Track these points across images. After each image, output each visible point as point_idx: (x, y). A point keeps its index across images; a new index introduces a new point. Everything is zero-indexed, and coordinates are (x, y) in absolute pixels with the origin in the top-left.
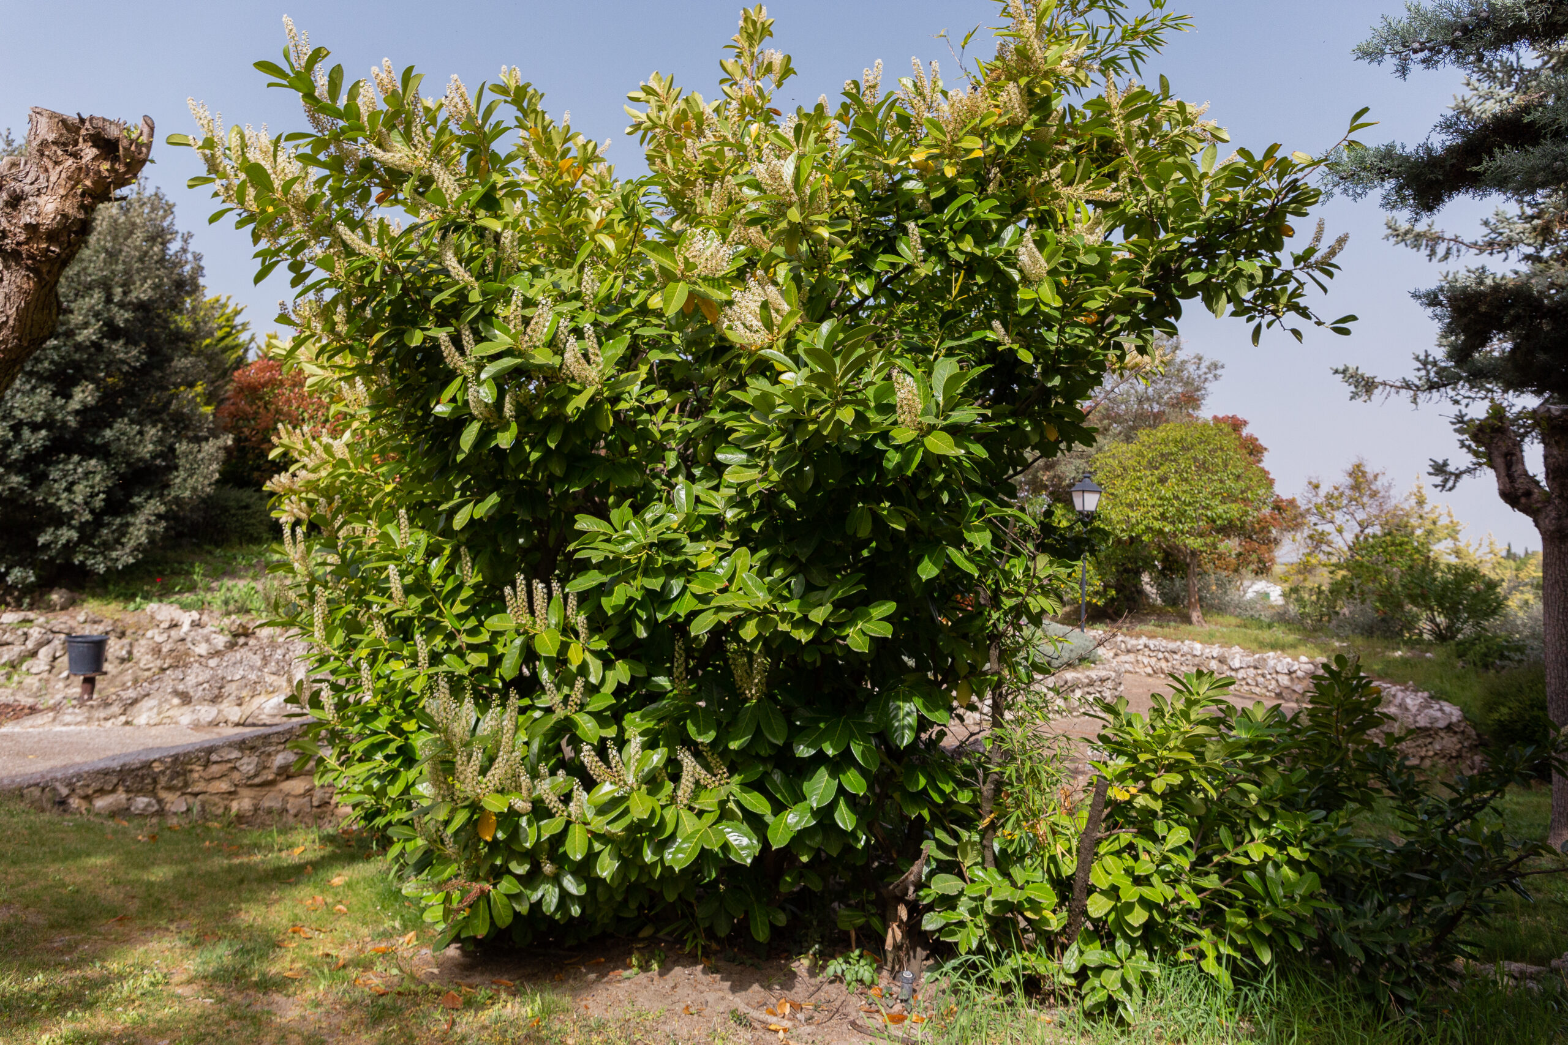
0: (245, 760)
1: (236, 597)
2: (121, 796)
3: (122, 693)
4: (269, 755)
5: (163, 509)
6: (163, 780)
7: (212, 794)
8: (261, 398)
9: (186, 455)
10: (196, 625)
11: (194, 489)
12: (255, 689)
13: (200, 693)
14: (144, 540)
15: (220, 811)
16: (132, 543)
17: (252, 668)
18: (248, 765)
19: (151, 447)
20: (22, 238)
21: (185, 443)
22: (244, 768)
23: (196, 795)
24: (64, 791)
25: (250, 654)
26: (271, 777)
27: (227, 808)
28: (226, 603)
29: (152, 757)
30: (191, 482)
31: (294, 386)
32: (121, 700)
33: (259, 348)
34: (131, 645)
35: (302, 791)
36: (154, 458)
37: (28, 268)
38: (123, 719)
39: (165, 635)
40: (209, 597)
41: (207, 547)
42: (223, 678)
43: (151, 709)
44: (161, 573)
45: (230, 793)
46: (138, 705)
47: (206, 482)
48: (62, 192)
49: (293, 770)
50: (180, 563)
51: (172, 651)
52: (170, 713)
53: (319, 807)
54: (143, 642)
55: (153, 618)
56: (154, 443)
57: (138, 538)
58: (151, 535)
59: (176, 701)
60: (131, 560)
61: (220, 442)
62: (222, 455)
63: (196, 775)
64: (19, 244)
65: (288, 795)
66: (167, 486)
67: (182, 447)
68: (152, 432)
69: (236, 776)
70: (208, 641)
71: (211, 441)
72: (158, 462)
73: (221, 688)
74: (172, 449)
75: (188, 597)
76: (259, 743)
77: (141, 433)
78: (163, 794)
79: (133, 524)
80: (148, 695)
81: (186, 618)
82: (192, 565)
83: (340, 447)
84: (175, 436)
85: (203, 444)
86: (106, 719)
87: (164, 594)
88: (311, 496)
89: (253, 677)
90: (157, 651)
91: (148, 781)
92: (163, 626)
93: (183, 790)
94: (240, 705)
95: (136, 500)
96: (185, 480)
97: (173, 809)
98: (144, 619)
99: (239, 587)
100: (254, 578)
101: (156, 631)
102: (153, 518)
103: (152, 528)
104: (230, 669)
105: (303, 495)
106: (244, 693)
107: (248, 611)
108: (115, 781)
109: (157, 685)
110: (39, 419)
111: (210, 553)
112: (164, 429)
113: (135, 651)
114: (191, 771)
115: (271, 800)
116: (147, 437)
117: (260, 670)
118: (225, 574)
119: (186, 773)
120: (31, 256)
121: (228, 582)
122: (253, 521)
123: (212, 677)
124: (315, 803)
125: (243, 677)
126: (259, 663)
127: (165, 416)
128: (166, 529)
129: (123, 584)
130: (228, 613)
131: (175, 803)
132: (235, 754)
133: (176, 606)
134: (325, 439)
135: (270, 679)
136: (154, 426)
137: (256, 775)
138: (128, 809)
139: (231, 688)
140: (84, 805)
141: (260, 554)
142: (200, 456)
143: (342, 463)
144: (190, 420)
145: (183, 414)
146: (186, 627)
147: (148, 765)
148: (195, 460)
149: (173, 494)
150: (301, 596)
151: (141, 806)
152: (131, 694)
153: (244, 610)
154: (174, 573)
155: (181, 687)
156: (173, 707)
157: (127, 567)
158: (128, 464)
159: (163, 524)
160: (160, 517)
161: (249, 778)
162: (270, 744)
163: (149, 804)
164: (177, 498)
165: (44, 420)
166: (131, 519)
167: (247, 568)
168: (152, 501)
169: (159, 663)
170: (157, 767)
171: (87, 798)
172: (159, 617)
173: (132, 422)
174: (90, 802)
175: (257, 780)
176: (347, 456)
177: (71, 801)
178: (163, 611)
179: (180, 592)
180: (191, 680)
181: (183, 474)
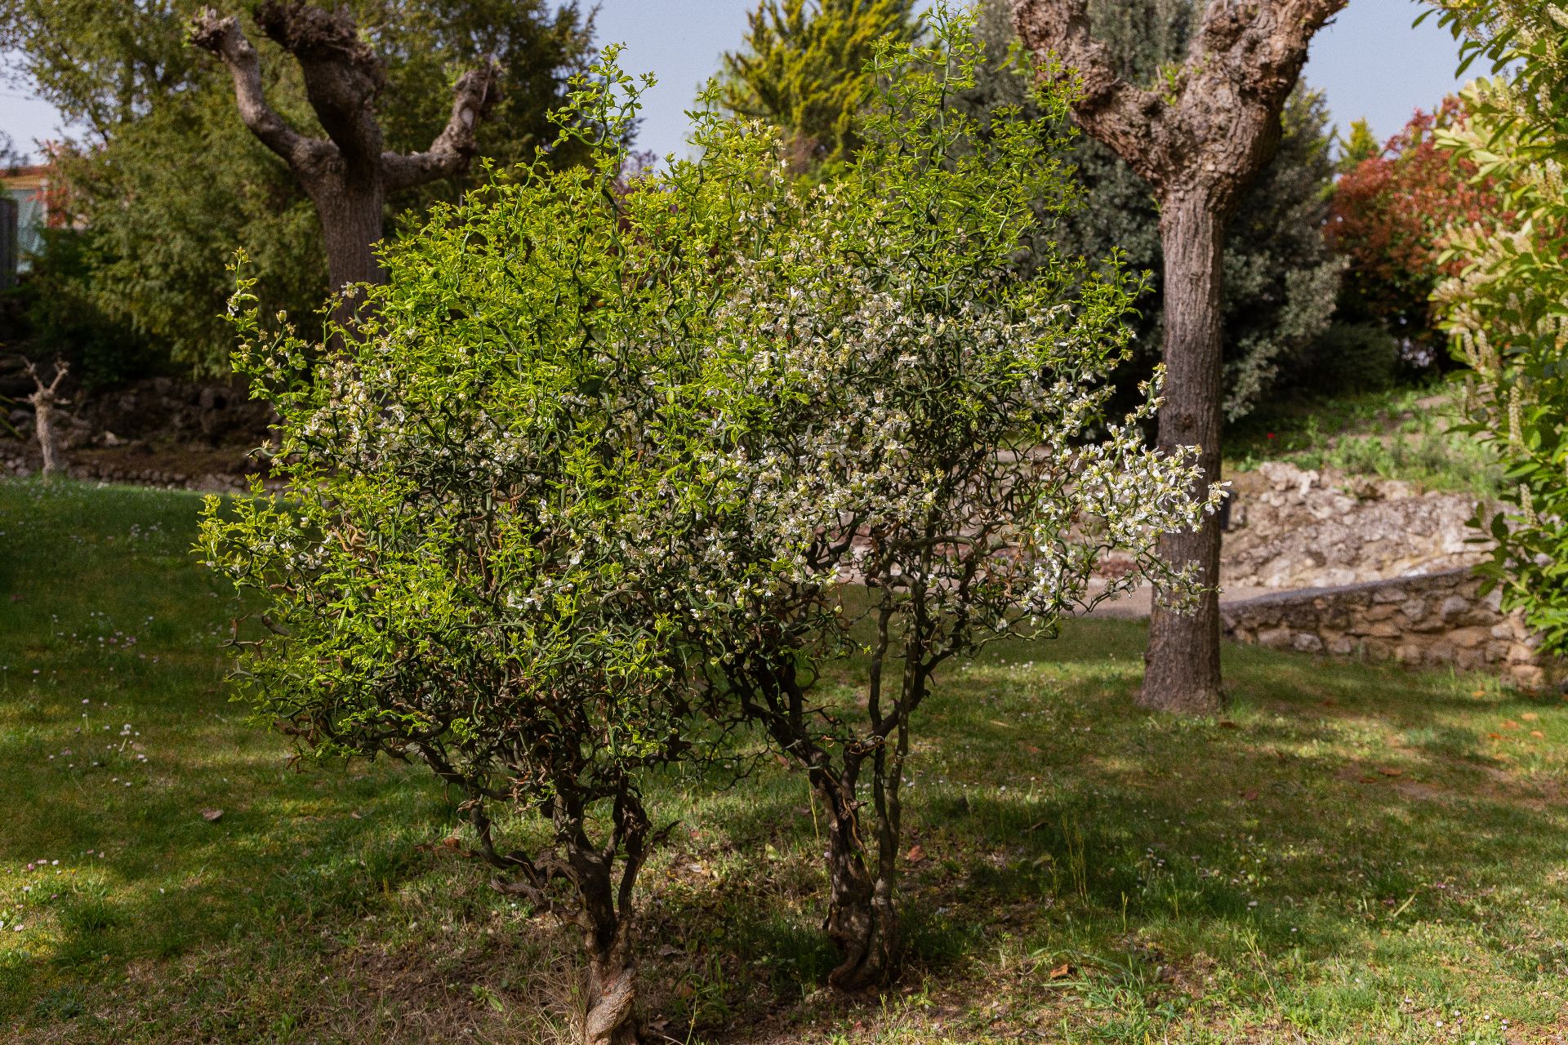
0: (1411, 603)
1: (1359, 454)
2: (1284, 632)
3: (1253, 551)
4: (1437, 599)
5: (1273, 351)
6: (1326, 618)
7: (1376, 638)
8: (1372, 208)
9: (1297, 285)
10: (1316, 486)
11: (1308, 326)
12: (1397, 552)
13: (1335, 554)
14: (1257, 387)
15: (1385, 656)
16: (1244, 392)
17: (1393, 527)
18: (1414, 608)
19: (1259, 279)
20: (1258, 76)
21: (1296, 271)
22: (1410, 611)
23: (1359, 636)
24: (1231, 623)
25: (1391, 511)
26: (1439, 624)
27: (1392, 654)
28: (1348, 460)
29: (1315, 594)
30: (1304, 317)
31: (1414, 186)
32: (1252, 558)
33: (1343, 144)
34: (1245, 509)
35: (1473, 642)
36: (1262, 292)
37: (1263, 102)
38: (1254, 579)
39: (1282, 499)
40: (1326, 455)
41: (1318, 398)
42: (1360, 538)
43: (1283, 569)
44: (1269, 429)
45: (1395, 638)
46: (1270, 565)
47: (1321, 316)
48: (1288, 29)
49: (1462, 618)
50: (1290, 417)
51: (1290, 516)
52: (1303, 575)
53: (1493, 662)
54: (1258, 506)
55: (1267, 478)
56: (1262, 274)
57: (1250, 386)
58: (1263, 381)
59: (1309, 562)
60: (1244, 412)
61: (1335, 267)
62: (1337, 281)
63: (1359, 616)
64: (1255, 82)
65: (1458, 646)
66: (1276, 324)
67: (1292, 276)
68: (1260, 261)
69: (1401, 619)
70: (1331, 504)
71: (1325, 267)
72: (1266, 297)
73: (1358, 549)
74: (1281, 280)
75: (1302, 456)
76: (1424, 585)
77: (1247, 264)
78: (1325, 633)
79: (1244, 371)
80: (1279, 554)
81: (1305, 479)
82: (1305, 418)
83: (1522, 239)
84: (1283, 265)
85: (1316, 270)
86: (1237, 579)
87: (1277, 452)
88: (1485, 301)
89: (1394, 537)
90: (1273, 515)
91: (1312, 617)
92: (1278, 488)
93: (1346, 630)
94: (1380, 569)
95: (1245, 342)
96: (1297, 316)
97: (1337, 649)
98: (1256, 480)
99: (1362, 443)
100: (1378, 433)
101: (1271, 494)
102: (1264, 363)
103: (1263, 375)
104: (1368, 527)
105: (1477, 301)
106: (1385, 556)
107: (1374, 472)
108: (1279, 615)
109: (1288, 542)
110: (1147, 259)
111: (1322, 404)
112: (1272, 258)
113: (1250, 517)
114: (1354, 611)
115: (1439, 649)
116: (1255, 268)
117: (1403, 530)
118: (1342, 429)
119: (1348, 612)
120: (1266, 91)
121: (1348, 438)
122: (1371, 363)
123: (1348, 536)
124: (1490, 658)
125: (1383, 538)
126: (1401, 521)
127: (1272, 243)
128: (1279, 375)
129: (1231, 442)
130: (1352, 473)
131: (1339, 643)
132: (1400, 596)
133: (1291, 465)
134: (1502, 234)
135: (1414, 540)
136: (1261, 254)
137: (1423, 620)
138: (1292, 645)
139: (1368, 550)
140: (1250, 639)
141: (1382, 404)
142: (1313, 285)
143: (1526, 258)
144: (1298, 243)
145: (1290, 237)
146: (1304, 489)
147: (1310, 602)
148: (1308, 291)
149: (1284, 333)
150: (1489, 404)
151: (1305, 643)
152: (1262, 552)
153: (1368, 469)
154: (1284, 429)
155: (1314, 547)
156: (1306, 568)
157: (1239, 420)
158: (1235, 301)
159: (1275, 369)
160: (1271, 361)
161: (1415, 623)
162: (1438, 587)
163: (1312, 642)
164: (1289, 336)
165: (1152, 259)
166: (1241, 365)
167: (1367, 422)
168: (1263, 343)
169: (1277, 529)
170: (1320, 605)
171: (1252, 631)
172: (1273, 478)
173: (1238, 252)
174: (1256, 635)
175: (1424, 626)
176: (1531, 250)
177: (1238, 632)
178: (1279, 471)
179: (1294, 450)
180: (1325, 539)
181: (1294, 308)
